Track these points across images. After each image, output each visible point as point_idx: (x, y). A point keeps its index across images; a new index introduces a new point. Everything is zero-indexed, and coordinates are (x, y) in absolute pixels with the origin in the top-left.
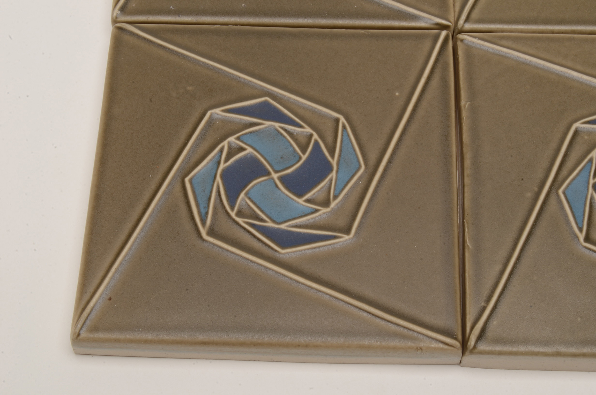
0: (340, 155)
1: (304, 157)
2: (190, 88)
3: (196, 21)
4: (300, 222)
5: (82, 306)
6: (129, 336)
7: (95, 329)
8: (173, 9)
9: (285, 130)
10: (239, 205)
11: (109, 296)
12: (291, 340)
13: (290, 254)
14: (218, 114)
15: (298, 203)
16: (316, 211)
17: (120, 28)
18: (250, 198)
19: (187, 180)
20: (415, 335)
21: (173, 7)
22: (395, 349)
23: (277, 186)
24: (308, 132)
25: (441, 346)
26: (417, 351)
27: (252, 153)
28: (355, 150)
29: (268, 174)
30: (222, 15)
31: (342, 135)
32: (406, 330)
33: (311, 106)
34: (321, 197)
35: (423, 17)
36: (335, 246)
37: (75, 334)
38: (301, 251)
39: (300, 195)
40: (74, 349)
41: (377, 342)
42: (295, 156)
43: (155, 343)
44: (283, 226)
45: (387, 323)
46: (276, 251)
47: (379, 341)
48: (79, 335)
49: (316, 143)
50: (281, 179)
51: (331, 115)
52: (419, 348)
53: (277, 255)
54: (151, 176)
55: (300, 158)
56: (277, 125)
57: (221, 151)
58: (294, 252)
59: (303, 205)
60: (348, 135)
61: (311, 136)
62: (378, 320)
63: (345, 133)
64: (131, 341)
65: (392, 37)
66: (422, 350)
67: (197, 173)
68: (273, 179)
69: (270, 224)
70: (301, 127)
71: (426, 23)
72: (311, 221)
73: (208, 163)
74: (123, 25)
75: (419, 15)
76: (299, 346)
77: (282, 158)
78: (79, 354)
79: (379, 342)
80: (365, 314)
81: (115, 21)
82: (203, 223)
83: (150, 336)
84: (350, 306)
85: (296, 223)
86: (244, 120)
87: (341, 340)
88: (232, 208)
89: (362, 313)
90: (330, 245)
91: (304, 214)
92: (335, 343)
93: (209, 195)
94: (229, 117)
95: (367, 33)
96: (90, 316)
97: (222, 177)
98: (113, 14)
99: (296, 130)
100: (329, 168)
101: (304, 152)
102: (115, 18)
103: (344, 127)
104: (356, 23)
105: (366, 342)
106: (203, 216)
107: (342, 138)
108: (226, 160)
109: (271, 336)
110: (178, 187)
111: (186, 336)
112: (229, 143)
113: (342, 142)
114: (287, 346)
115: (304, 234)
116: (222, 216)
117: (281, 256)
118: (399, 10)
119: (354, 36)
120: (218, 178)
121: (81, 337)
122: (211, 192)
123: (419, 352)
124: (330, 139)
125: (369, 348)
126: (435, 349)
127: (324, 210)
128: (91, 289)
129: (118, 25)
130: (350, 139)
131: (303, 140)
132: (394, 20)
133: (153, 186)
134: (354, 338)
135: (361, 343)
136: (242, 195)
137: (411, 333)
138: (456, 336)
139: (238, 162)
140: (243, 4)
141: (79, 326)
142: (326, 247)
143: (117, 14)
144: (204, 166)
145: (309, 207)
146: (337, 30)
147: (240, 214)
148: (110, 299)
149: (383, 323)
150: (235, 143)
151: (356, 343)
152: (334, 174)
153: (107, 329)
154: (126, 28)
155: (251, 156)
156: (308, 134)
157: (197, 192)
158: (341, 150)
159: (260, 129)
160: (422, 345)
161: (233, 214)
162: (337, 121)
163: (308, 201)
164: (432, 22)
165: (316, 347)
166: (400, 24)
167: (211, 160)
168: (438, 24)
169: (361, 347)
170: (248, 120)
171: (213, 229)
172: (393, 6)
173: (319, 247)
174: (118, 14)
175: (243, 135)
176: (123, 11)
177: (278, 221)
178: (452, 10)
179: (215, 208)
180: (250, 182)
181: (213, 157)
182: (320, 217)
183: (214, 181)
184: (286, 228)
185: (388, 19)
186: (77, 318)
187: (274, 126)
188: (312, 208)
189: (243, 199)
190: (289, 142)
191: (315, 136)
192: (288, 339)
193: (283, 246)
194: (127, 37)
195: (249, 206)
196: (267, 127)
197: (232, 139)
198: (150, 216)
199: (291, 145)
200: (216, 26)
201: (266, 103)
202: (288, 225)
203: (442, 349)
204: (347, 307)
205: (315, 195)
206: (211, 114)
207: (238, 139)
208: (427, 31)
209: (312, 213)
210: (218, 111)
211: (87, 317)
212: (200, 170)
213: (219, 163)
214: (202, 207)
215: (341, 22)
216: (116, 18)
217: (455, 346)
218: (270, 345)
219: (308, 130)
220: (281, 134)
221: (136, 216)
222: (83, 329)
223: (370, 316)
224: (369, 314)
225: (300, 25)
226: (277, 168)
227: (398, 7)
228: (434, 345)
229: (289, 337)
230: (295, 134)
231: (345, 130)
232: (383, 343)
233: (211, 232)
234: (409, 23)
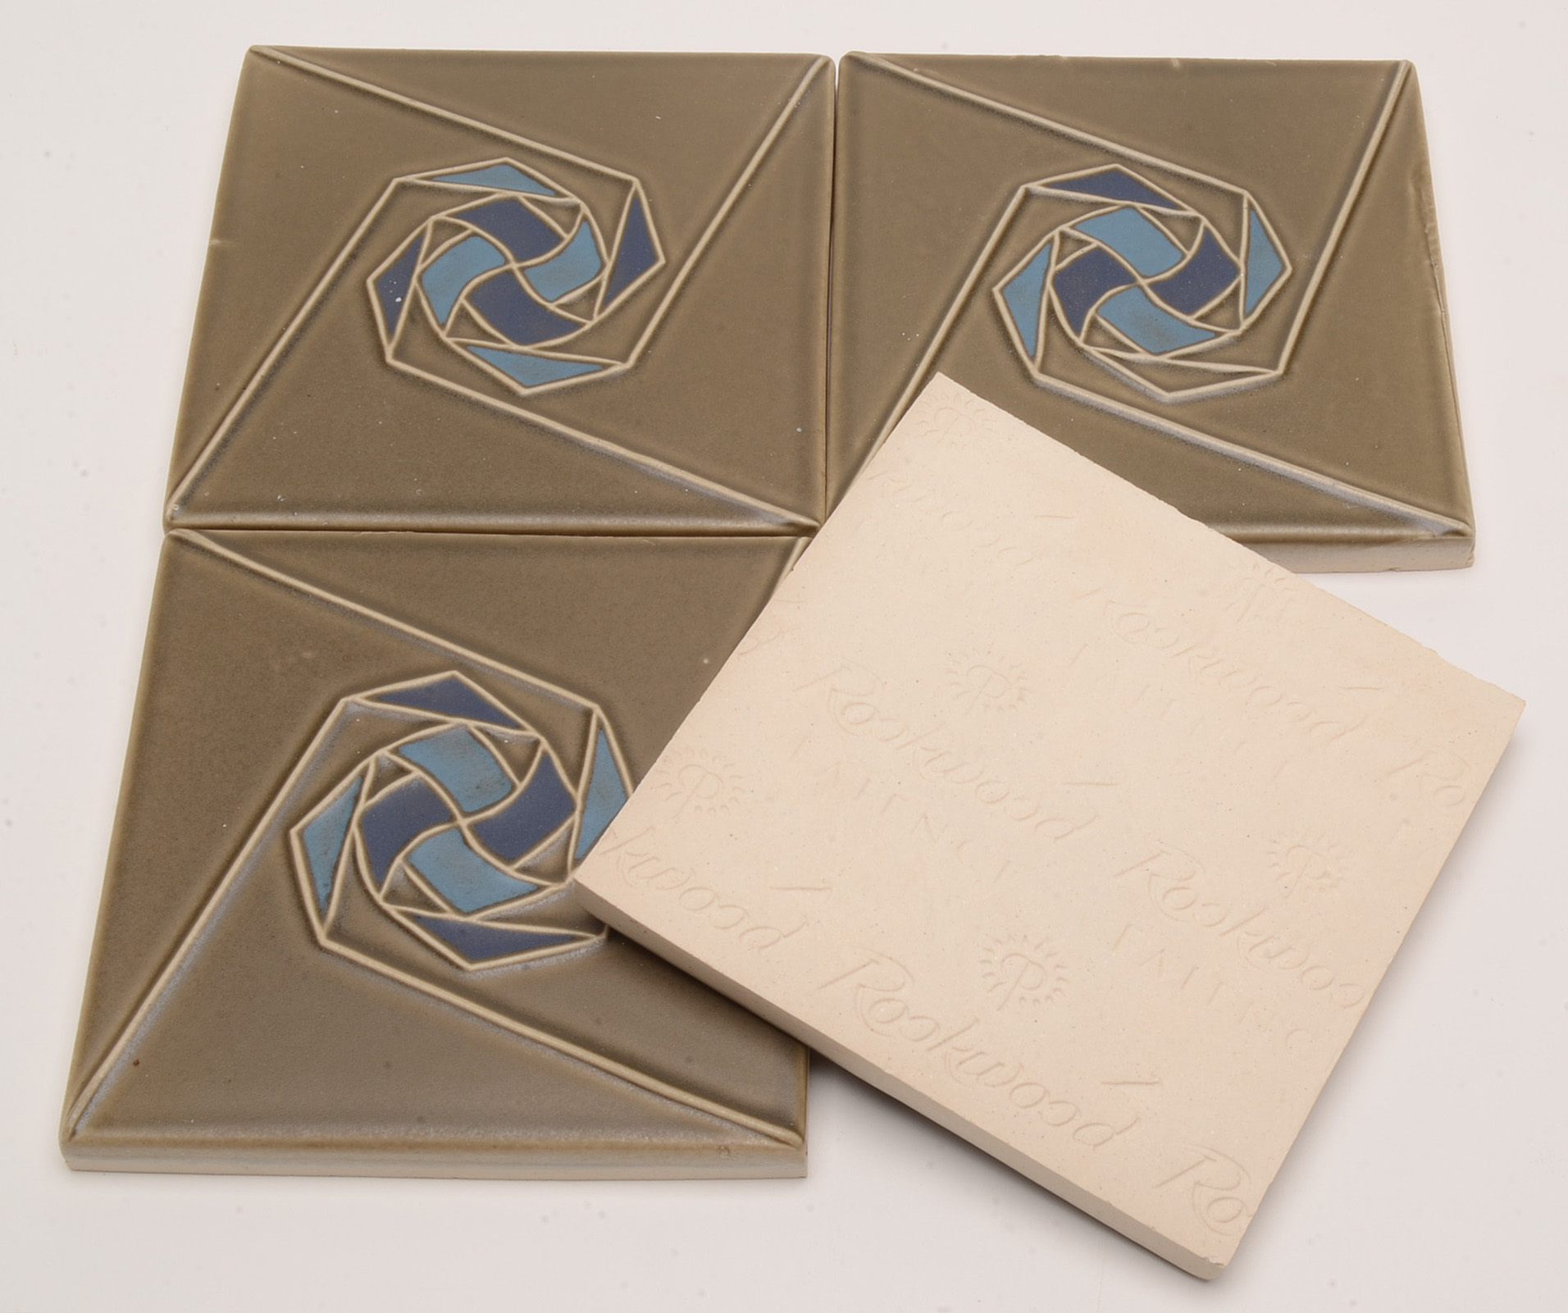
0: (589, 782)
1: (521, 786)
2: (308, 655)
3: (326, 523)
4: (507, 911)
5: (82, 1078)
6: (172, 1134)
7: (105, 1121)
8: (282, 500)
9: (487, 734)
10: (392, 879)
11: (136, 1059)
12: (480, 1136)
13: (484, 972)
14: (359, 705)
15: (505, 873)
16: (540, 888)
17: (179, 540)
18: (412, 867)
19: (294, 832)
20: (717, 1122)
21: (283, 497)
22: (677, 1149)
23: (466, 843)
24: (531, 737)
25: (766, 1142)
26: (720, 1153)
27: (421, 778)
28: (618, 771)
29: (451, 818)
30: (378, 510)
31: (596, 742)
32: (699, 1114)
33: (540, 688)
34: (551, 862)
35: (764, 511)
36: (573, 954)
37: (67, 1131)
38: (507, 965)
39: (509, 859)
40: (67, 1162)
41: (643, 1137)
42: (503, 784)
43: (220, 1146)
44: (474, 919)
45: (665, 1101)
46: (458, 967)
47: (647, 1135)
48: (74, 1133)
49: (546, 758)
50: (476, 828)
51: (577, 704)
52: (722, 1148)
53: (461, 975)
54: (225, 826)
55: (513, 788)
56: (472, 724)
57: (363, 775)
58: (492, 968)
59: (513, 877)
60: (608, 743)
61: (537, 743)
62: (646, 1096)
63: (601, 737)
64: (175, 1144)
65: (702, 550)
66: (729, 1151)
67: (314, 818)
68: (459, 829)
69: (450, 916)
70: (518, 727)
71: (770, 522)
72: (528, 908)
73: (335, 799)
74: (184, 533)
75: (756, 507)
76: (495, 1147)
77: (478, 787)
78: (78, 1170)
79: (647, 1138)
80: (624, 1086)
81: (169, 525)
82: (322, 914)
83: (210, 1134)
84: (594, 1069)
85: (500, 913)
86: (409, 715)
87: (574, 1136)
88: (379, 887)
89: (616, 1083)
90: (562, 953)
91: (516, 895)
92: (563, 1140)
93: (335, 860)
94: (380, 709)
95: (654, 545)
96: (96, 1095)
97: (360, 826)
98: (165, 511)
99: (508, 734)
100: (567, 806)
101: (521, 775)
102: (169, 519)
103: (600, 727)
104: (635, 523)
105: (623, 1138)
106: (321, 901)
107: (595, 749)
108: (371, 794)
109: (441, 1130)
110: (277, 848)
111: (279, 1134)
112: (377, 760)
113: (594, 755)
114: (472, 1147)
115: (514, 933)
116: (358, 901)
117: (468, 976)
118: (718, 499)
119: (628, 548)
120: (354, 828)
121: (77, 1138)
122: (340, 855)
123: (724, 1155)
124: (572, 750)
125: (628, 1148)
126: (753, 1148)
127: (554, 886)
128: (102, 1045)
129: (174, 532)
130: (611, 750)
131: (520, 753)
132: (708, 516)
133: (229, 846)
134: (600, 1131)
135: (613, 1139)
136: (399, 860)
137: (708, 1119)
138: (793, 1122)
139: (392, 796)
140: (419, 490)
141: (75, 1116)
142: (554, 958)
143: (174, 511)
144: (329, 805)
145: (526, 882)
146: (596, 537)
147: (393, 896)
148: (137, 1063)
149: (656, 1101)
150: (389, 759)
151: (603, 1140)
152: (576, 817)
153: (130, 1121)
154: (190, 539)
155: (419, 784)
156: (531, 740)
157: (312, 855)
158: (592, 772)
159: (438, 733)
160: (729, 1142)
161: (379, 898)
162: (588, 714)
163: (525, 870)
164: (781, 521)
165: (528, 1148)
166: (720, 525)
167: (341, 794)
168: (791, 524)
169: (612, 1147)
170: (418, 716)
171: (340, 926)
172: (708, 489)
173: (541, 958)
174: (176, 511)
175: (405, 744)
176: (185, 504)
177: (466, 909)
178: (821, 497)
179: (345, 886)
180: (415, 836)
181: (347, 788)
182: (545, 901)
183: (345, 835)
184: (479, 923)
185: (697, 516)
186: (71, 1101)
187: (466, 726)
188: (530, 883)
189: (400, 869)
190: (493, 757)
191: (545, 745)
192: (473, 1135)
193: (473, 958)
194: (190, 556)
195: (409, 880)
196: (452, 728)
197: (384, 752)
198: (221, 902)
199: (497, 762)
200: (363, 533)
201: (453, 683)
202: (484, 917)
203: (766, 1148)
204: (590, 1072)
205: (538, 859)
206: (346, 705)
207: (396, 751)
208: (770, 538)
209: (531, 893)
210: (359, 698)
211: (91, 1100)
212: (321, 813)
213: (356, 799)
214: (320, 884)
215: (605, 522)
216: (172, 518)
217: (791, 1143)
218: (439, 1147)
219: (532, 733)
220: (480, 742)
221: (193, 903)
222: (82, 1121)
223: (632, 1088)
224: (629, 1085)
225: (528, 528)
226: (468, 808)
227: (717, 492)
228: (752, 1141)
229: (476, 1131)
230: (506, 741)
231: (601, 731)
232: (655, 1140)
233: (336, 933)
234: (737, 523)
